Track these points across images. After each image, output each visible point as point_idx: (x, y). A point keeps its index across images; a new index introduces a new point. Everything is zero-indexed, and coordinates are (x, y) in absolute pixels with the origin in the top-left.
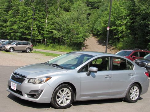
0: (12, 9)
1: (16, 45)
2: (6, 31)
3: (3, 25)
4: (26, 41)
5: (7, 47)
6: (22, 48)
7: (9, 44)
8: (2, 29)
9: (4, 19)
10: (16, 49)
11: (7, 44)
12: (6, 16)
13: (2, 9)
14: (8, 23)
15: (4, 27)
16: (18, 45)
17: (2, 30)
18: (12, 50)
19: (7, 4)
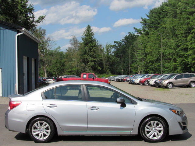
0: (191, 32)
1: (176, 79)
2: (188, 61)
3: (185, 55)
4: (188, 73)
5: (164, 83)
6: (183, 82)
7: (169, 78)
8: (184, 60)
9: (184, 47)
10: (175, 84)
11: (167, 79)
12: (187, 43)
13: (181, 35)
14: (190, 52)
15: (186, 57)
16: (178, 79)
17: (184, 62)
18: (170, 86)
19: (185, 27)
